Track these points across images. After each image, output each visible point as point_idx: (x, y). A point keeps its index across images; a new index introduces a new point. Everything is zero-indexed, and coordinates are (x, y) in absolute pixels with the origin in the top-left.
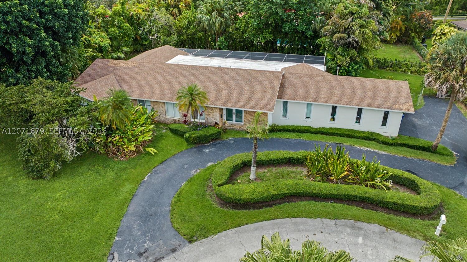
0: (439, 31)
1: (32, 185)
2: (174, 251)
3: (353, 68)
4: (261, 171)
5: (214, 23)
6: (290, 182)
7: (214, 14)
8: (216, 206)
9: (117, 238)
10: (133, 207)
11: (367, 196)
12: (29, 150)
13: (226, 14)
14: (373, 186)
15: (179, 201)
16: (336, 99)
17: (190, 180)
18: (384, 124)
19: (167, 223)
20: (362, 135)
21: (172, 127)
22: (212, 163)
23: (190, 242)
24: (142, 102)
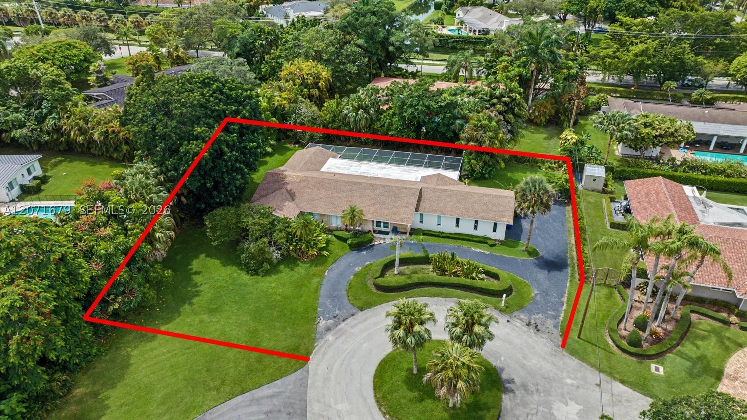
0: (564, 136)
1: (252, 279)
2: (353, 315)
3: (485, 171)
4: (402, 268)
5: (360, 120)
6: (420, 275)
7: (360, 111)
8: (374, 290)
9: (319, 309)
10: (323, 292)
11: (467, 284)
12: (248, 256)
13: (372, 111)
14: (473, 278)
15: (350, 288)
16: (458, 212)
17: (356, 275)
18: (494, 230)
19: (346, 301)
20: (477, 239)
21: (337, 233)
22: (369, 262)
23: (361, 311)
24: (312, 214)
